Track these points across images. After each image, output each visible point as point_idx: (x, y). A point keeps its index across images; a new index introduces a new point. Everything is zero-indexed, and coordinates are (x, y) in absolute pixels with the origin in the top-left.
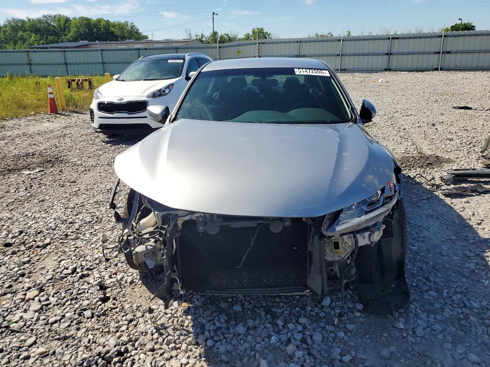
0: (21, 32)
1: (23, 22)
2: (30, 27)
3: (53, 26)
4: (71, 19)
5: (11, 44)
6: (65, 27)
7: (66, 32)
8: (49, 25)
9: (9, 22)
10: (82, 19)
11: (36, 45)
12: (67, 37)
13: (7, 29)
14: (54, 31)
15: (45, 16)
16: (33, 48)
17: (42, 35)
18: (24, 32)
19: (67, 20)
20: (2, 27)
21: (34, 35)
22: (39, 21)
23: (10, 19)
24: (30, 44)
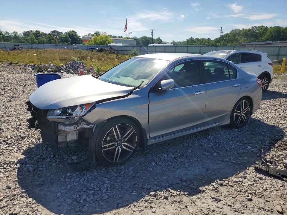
0: (237, 36)
1: (240, 31)
2: (243, 34)
3: (256, 32)
4: (269, 28)
5: (230, 42)
6: (263, 33)
7: (263, 36)
8: (254, 32)
9: (233, 31)
10: (276, 27)
11: (243, 43)
12: (262, 39)
13: (231, 35)
14: (256, 35)
15: (253, 27)
16: (241, 45)
17: (248, 38)
18: (239, 36)
19: (266, 28)
20: (229, 34)
21: (243, 38)
22: (249, 30)
23: (234, 30)
24: (240, 43)
